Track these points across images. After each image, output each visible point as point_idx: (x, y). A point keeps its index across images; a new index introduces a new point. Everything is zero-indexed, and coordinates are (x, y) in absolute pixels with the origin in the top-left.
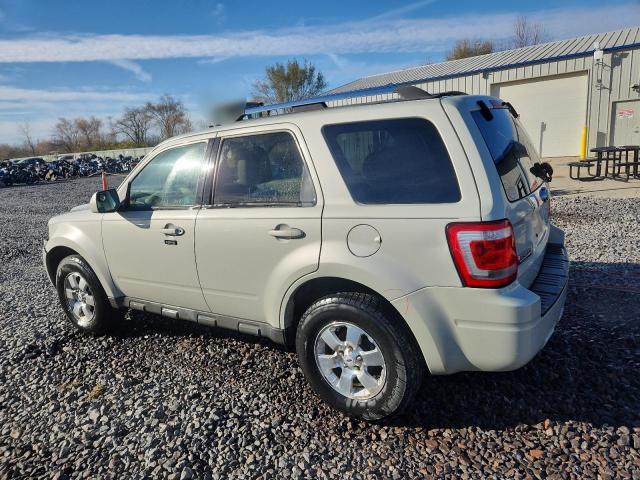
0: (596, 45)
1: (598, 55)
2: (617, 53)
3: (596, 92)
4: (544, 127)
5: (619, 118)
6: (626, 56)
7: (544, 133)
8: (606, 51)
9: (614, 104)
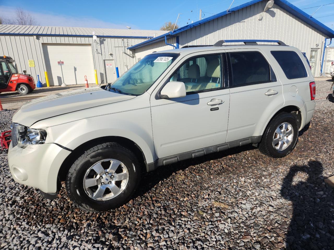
0: (93, 33)
1: (95, 38)
2: (102, 38)
3: (96, 55)
4: (75, 69)
5: (107, 67)
6: (105, 40)
7: (76, 72)
8: (98, 36)
9: (104, 60)
